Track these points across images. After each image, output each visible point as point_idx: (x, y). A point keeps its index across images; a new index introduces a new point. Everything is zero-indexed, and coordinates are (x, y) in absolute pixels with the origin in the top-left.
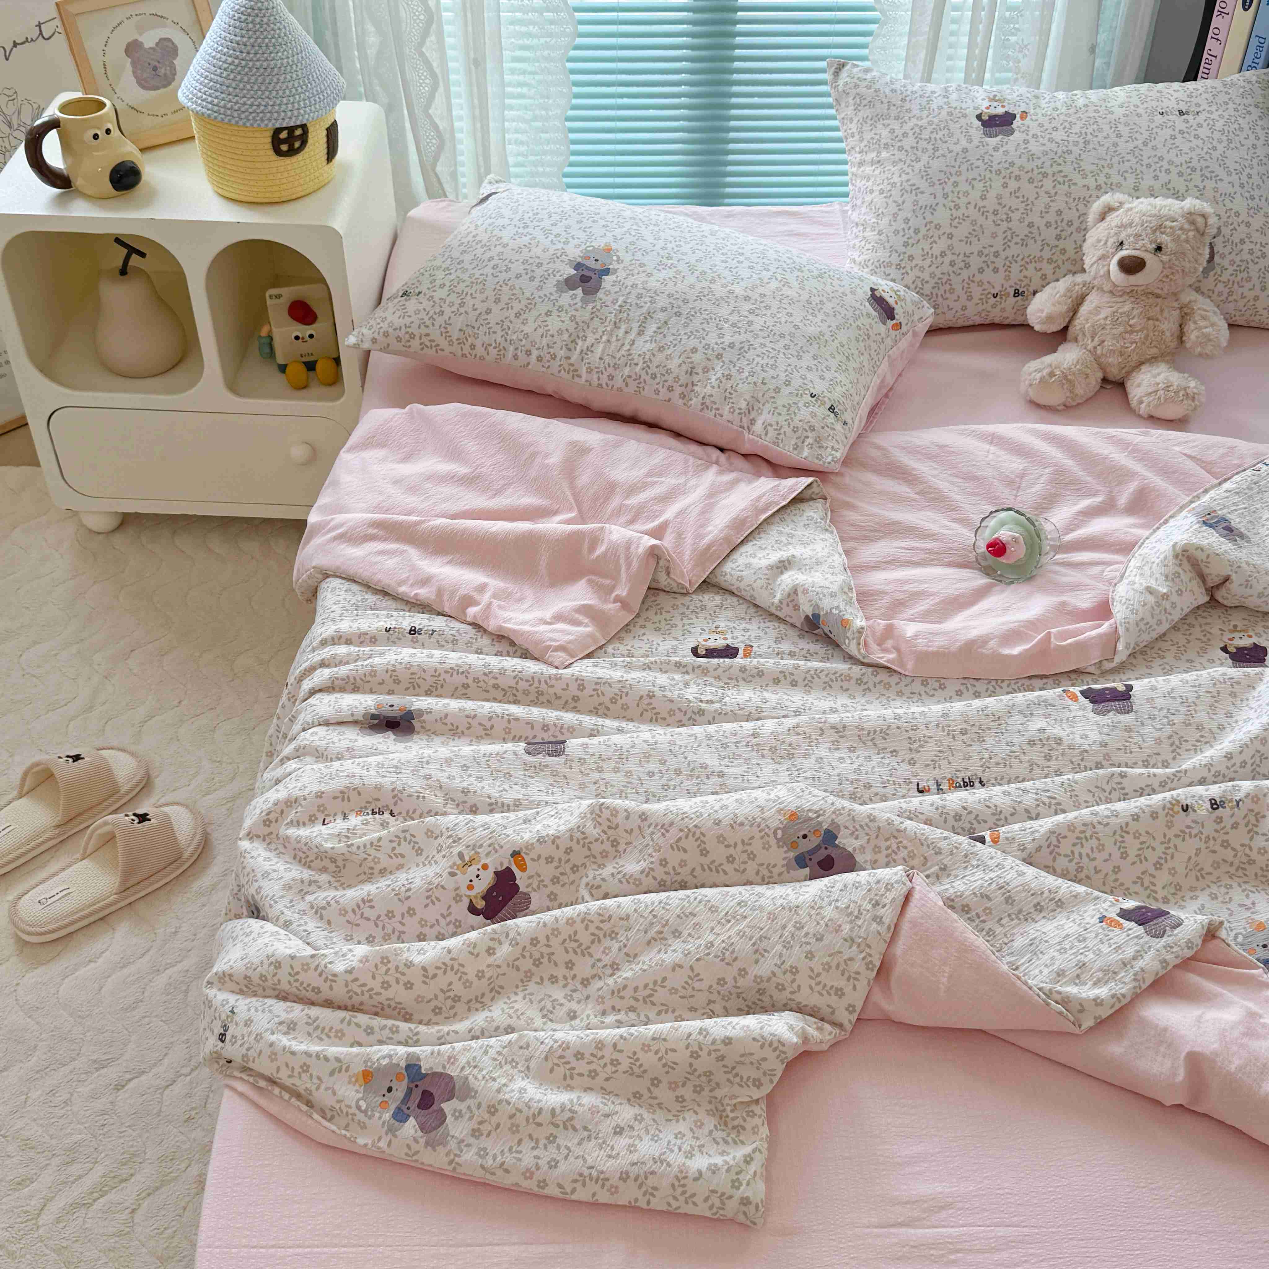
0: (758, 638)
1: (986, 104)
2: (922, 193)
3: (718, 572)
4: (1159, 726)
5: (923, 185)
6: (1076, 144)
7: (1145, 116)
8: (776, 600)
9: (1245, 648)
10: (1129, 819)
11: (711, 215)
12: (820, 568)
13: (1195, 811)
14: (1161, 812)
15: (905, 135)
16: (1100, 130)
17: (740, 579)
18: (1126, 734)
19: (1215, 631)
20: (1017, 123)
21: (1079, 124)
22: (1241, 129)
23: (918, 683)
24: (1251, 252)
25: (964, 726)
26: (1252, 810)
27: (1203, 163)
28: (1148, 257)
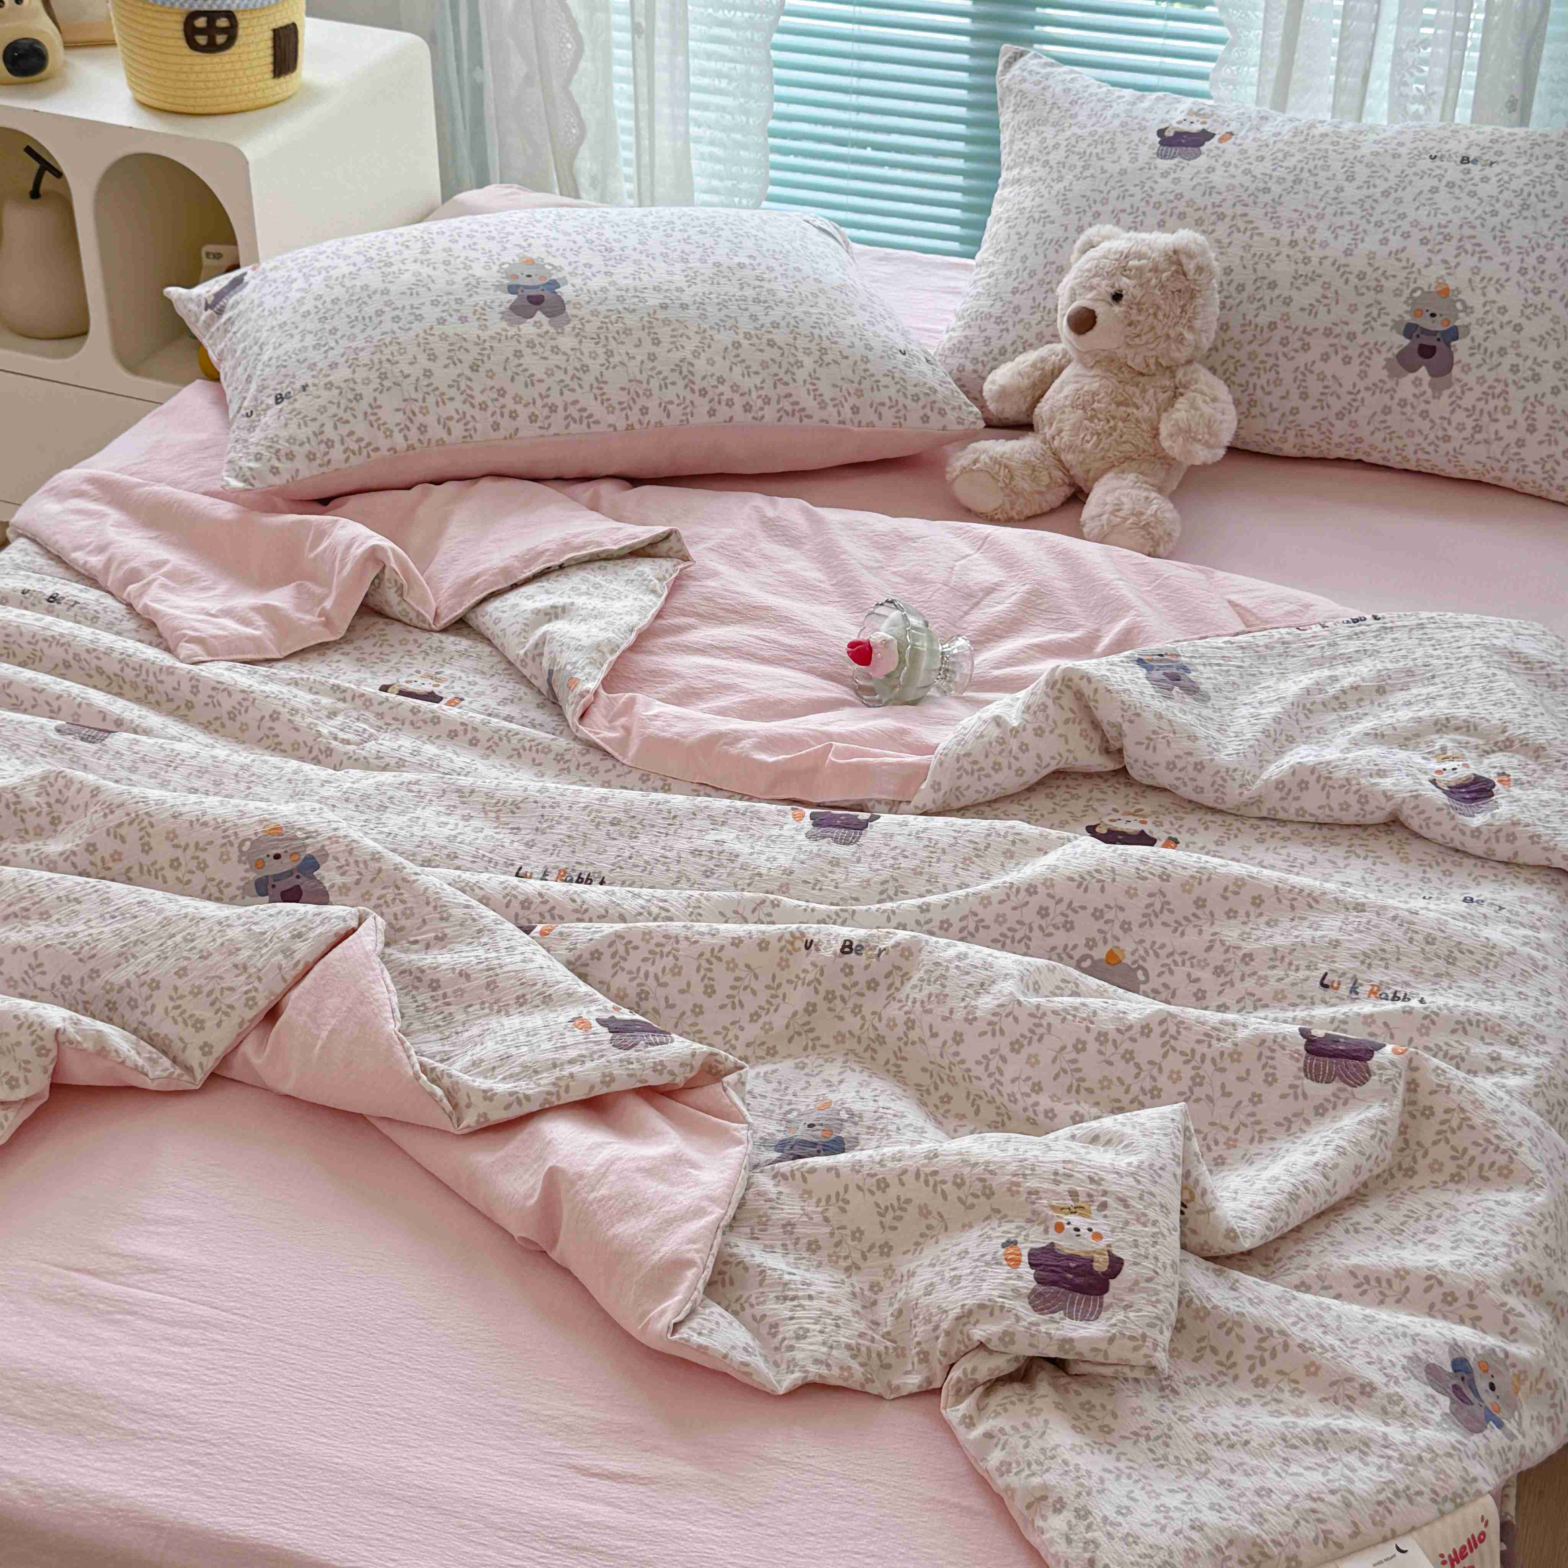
0: (480, 694)
1: (1180, 118)
2: (1052, 222)
3: (479, 610)
4: (878, 867)
5: (1055, 212)
6: (1281, 181)
9: (1122, 833)
10: (727, 943)
12: (593, 622)
13: (818, 951)
14: (775, 943)
15: (1056, 146)
16: (1326, 168)
17: (497, 621)
18: (828, 867)
19: (1105, 809)
20: (1209, 145)
21: (1299, 156)
22: (1554, 194)
23: (636, 775)
25: (622, 816)
26: (899, 968)
27: (1466, 231)
28: (1101, 310)
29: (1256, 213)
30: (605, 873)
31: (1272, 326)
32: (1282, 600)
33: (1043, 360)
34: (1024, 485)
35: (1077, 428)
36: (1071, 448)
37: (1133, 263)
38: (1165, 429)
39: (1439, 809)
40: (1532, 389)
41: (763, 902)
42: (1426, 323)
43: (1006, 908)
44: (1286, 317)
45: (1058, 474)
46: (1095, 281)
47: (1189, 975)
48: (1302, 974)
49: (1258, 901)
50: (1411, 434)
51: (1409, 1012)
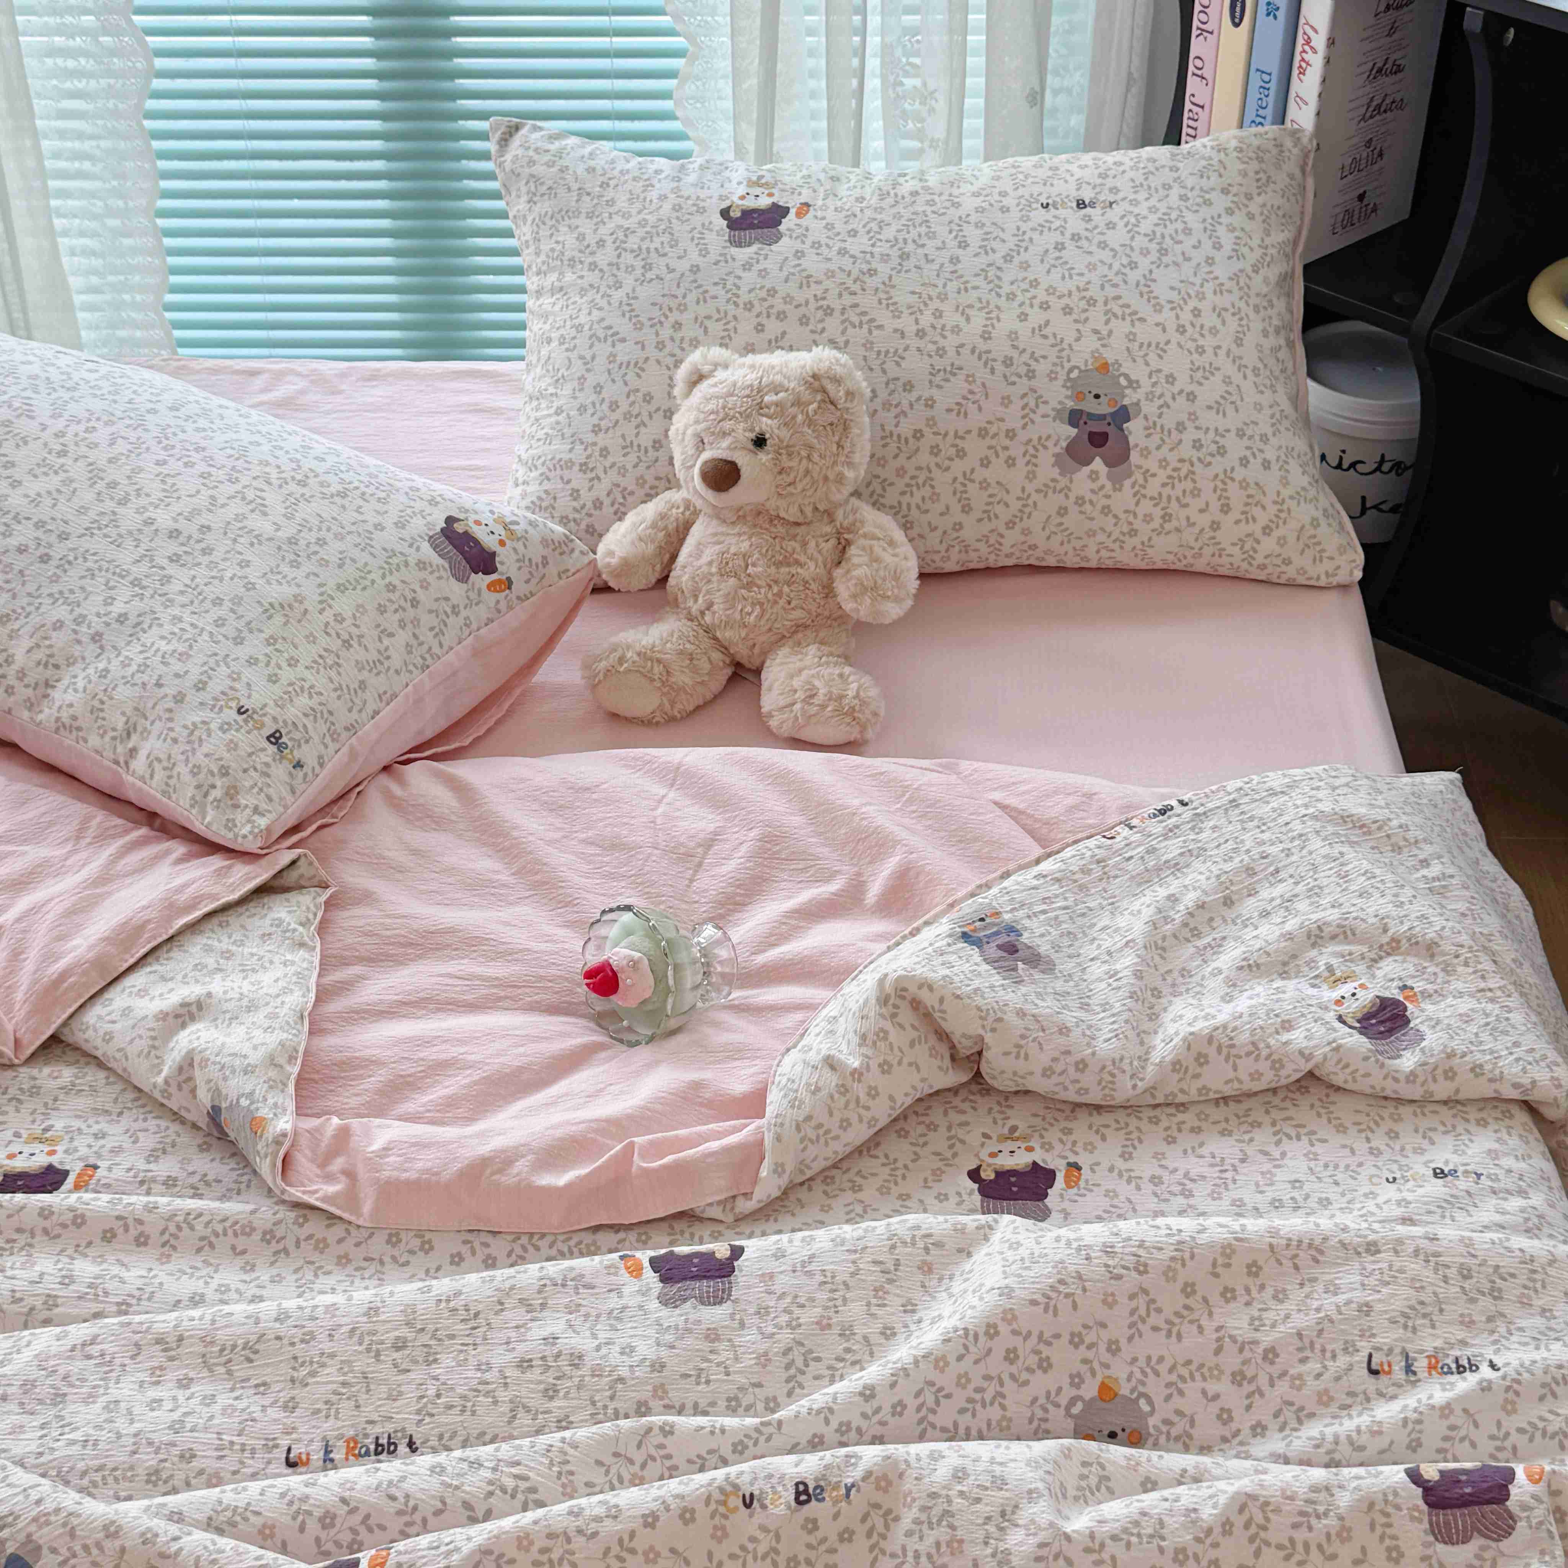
0: (116, 1151)
1: (742, 190)
2: (623, 340)
3: (74, 1024)
4: (770, 1329)
5: (624, 327)
6: (885, 258)
7: (1015, 213)
8: (160, 1080)
9: (1013, 1173)
10: (637, 1525)
11: (343, 375)
12: (249, 1019)
13: (764, 1507)
14: (700, 1507)
15: (601, 243)
16: (932, 235)
17: (108, 1038)
18: (706, 1346)
19: (974, 1138)
20: (787, 223)
21: (896, 225)
22: (1187, 231)
23: (379, 1239)
24: (1197, 445)
25: (404, 1332)
26: (877, 1506)
27: (1110, 292)
28: (742, 459)
29: (867, 301)
30: (411, 1429)
31: (918, 434)
32: (1056, 792)
33: (663, 516)
34: (683, 678)
35: (731, 600)
36: (728, 624)
37: (768, 399)
38: (843, 590)
39: (1366, 1059)
40: (1219, 465)
41: (649, 1430)
42: (1091, 406)
43: (967, 1364)
44: (931, 422)
45: (717, 656)
46: (727, 425)
47: (1204, 1392)
48: (1343, 1361)
49: (1254, 1270)
50: (1091, 534)
51: (1486, 1387)
